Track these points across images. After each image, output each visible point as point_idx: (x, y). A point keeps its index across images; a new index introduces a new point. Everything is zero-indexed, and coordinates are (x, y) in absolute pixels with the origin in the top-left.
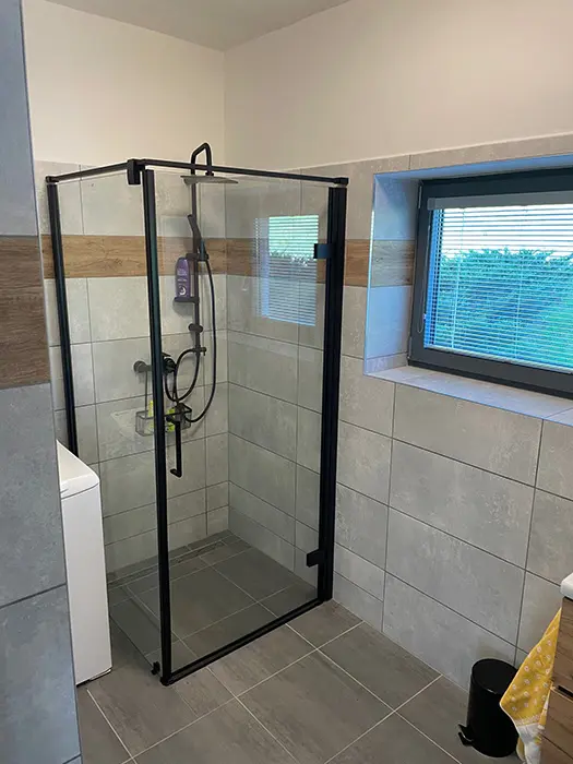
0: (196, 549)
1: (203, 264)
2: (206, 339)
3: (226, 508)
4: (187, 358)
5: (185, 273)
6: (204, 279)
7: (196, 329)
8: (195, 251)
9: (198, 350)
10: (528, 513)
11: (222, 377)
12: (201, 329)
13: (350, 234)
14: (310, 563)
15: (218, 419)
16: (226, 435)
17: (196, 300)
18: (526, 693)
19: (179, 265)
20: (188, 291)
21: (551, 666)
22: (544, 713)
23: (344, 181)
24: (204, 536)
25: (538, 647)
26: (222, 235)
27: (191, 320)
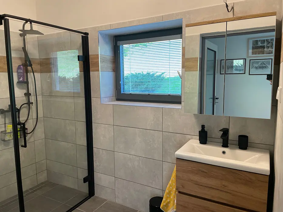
0: (33, 190)
1: (29, 68)
2: (32, 99)
3: (46, 172)
4: (24, 107)
5: (22, 71)
6: (30, 75)
7: (28, 95)
8: (26, 62)
9: (29, 103)
10: (161, 141)
11: (41, 115)
12: (30, 94)
13: (91, 53)
14: (85, 182)
15: (40, 132)
16: (44, 140)
17: (27, 83)
18: (168, 200)
19: (19, 68)
20: (24, 79)
21: (175, 187)
22: (175, 204)
23: (87, 34)
24: (37, 185)
25: (170, 182)
26: (38, 57)
27: (25, 91)
